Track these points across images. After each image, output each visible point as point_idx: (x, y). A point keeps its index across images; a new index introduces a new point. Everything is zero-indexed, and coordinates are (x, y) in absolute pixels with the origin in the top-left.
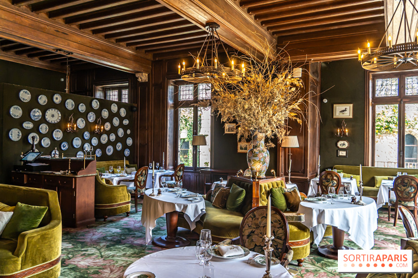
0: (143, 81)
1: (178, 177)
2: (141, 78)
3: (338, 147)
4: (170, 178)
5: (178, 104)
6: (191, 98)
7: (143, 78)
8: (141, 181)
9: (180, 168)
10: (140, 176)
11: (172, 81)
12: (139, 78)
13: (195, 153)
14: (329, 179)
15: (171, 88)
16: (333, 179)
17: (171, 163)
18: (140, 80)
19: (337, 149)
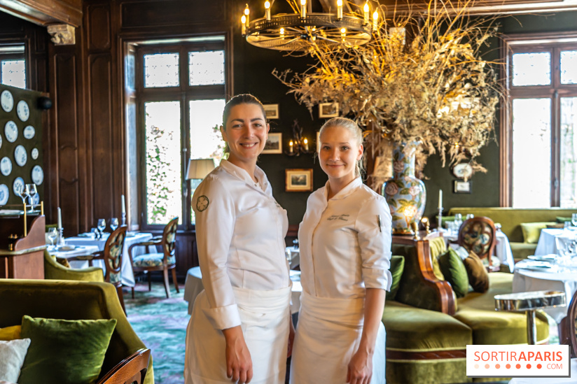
0: (65, 43)
1: (169, 245)
2: (61, 37)
3: (455, 176)
4: (143, 248)
5: (144, 95)
6: (174, 81)
7: (65, 36)
8: (116, 257)
9: (172, 228)
10: (114, 247)
11: (131, 46)
12: (56, 36)
13: (186, 194)
14: (477, 233)
15: (129, 60)
16: (482, 232)
17: (135, 219)
18: (57, 40)
19: (453, 178)
